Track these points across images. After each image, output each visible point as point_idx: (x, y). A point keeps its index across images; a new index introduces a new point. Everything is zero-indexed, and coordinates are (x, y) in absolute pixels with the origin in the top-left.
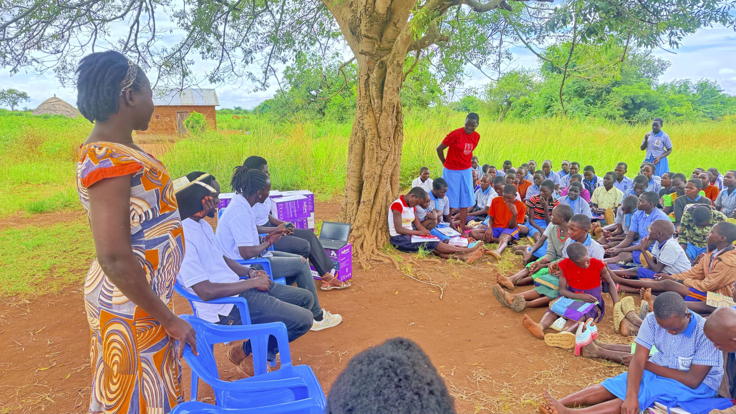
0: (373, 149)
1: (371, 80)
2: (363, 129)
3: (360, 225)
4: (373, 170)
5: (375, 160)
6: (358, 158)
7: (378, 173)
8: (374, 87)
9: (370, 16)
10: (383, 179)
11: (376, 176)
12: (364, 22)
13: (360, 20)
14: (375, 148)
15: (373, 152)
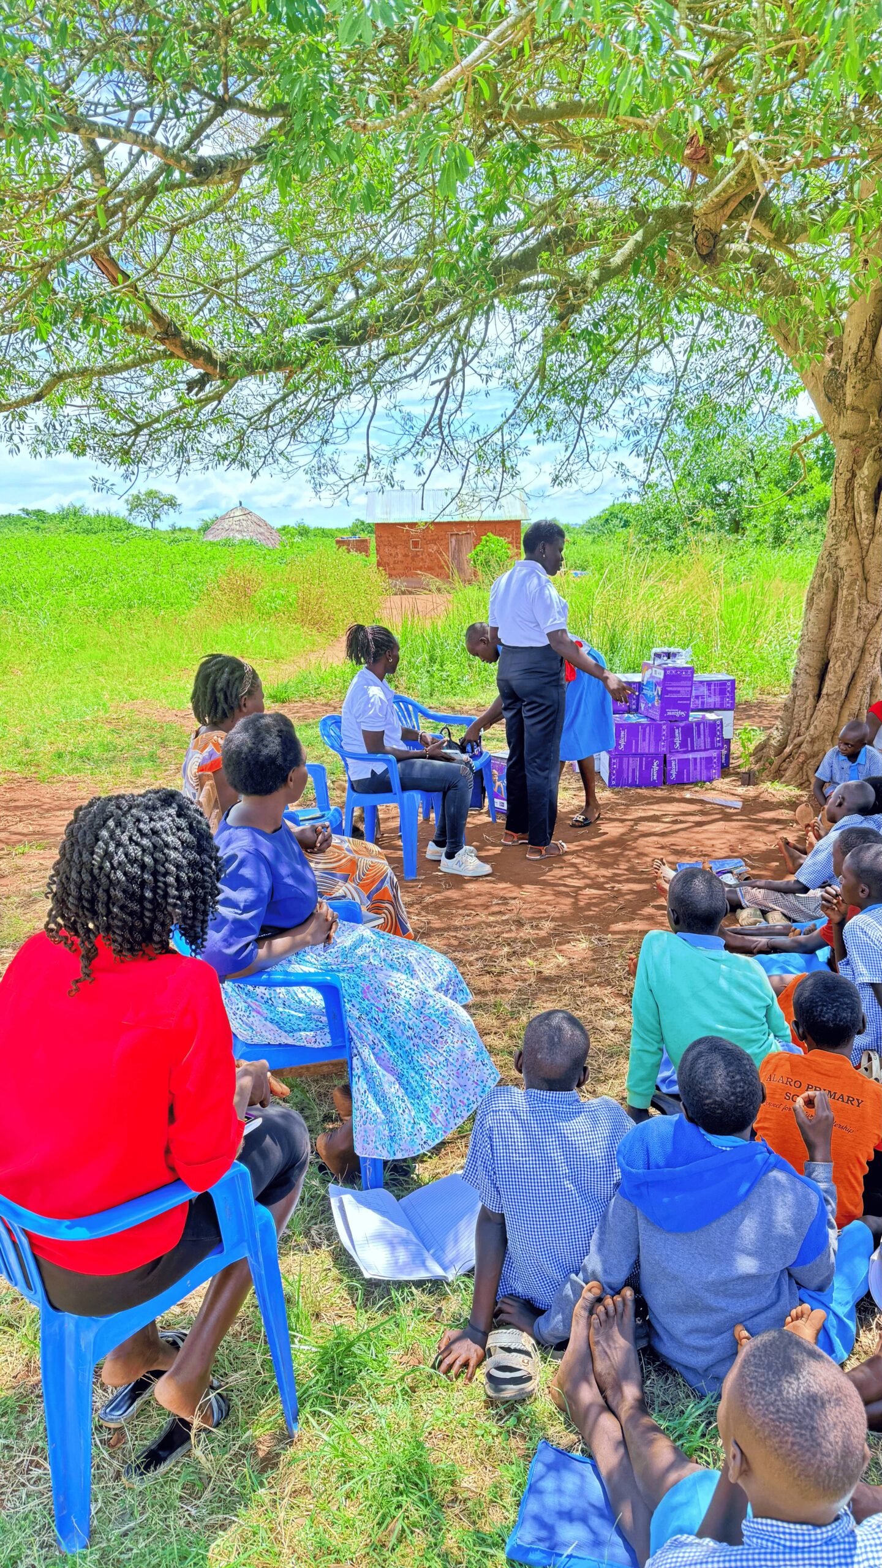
0: (853, 601)
1: (858, 481)
2: (836, 566)
3: (817, 733)
4: (850, 639)
5: (854, 621)
6: (823, 617)
7: (859, 643)
8: (863, 493)
9: (864, 371)
10: (867, 656)
11: (854, 651)
12: (852, 380)
13: (845, 377)
14: (857, 600)
15: (852, 607)
